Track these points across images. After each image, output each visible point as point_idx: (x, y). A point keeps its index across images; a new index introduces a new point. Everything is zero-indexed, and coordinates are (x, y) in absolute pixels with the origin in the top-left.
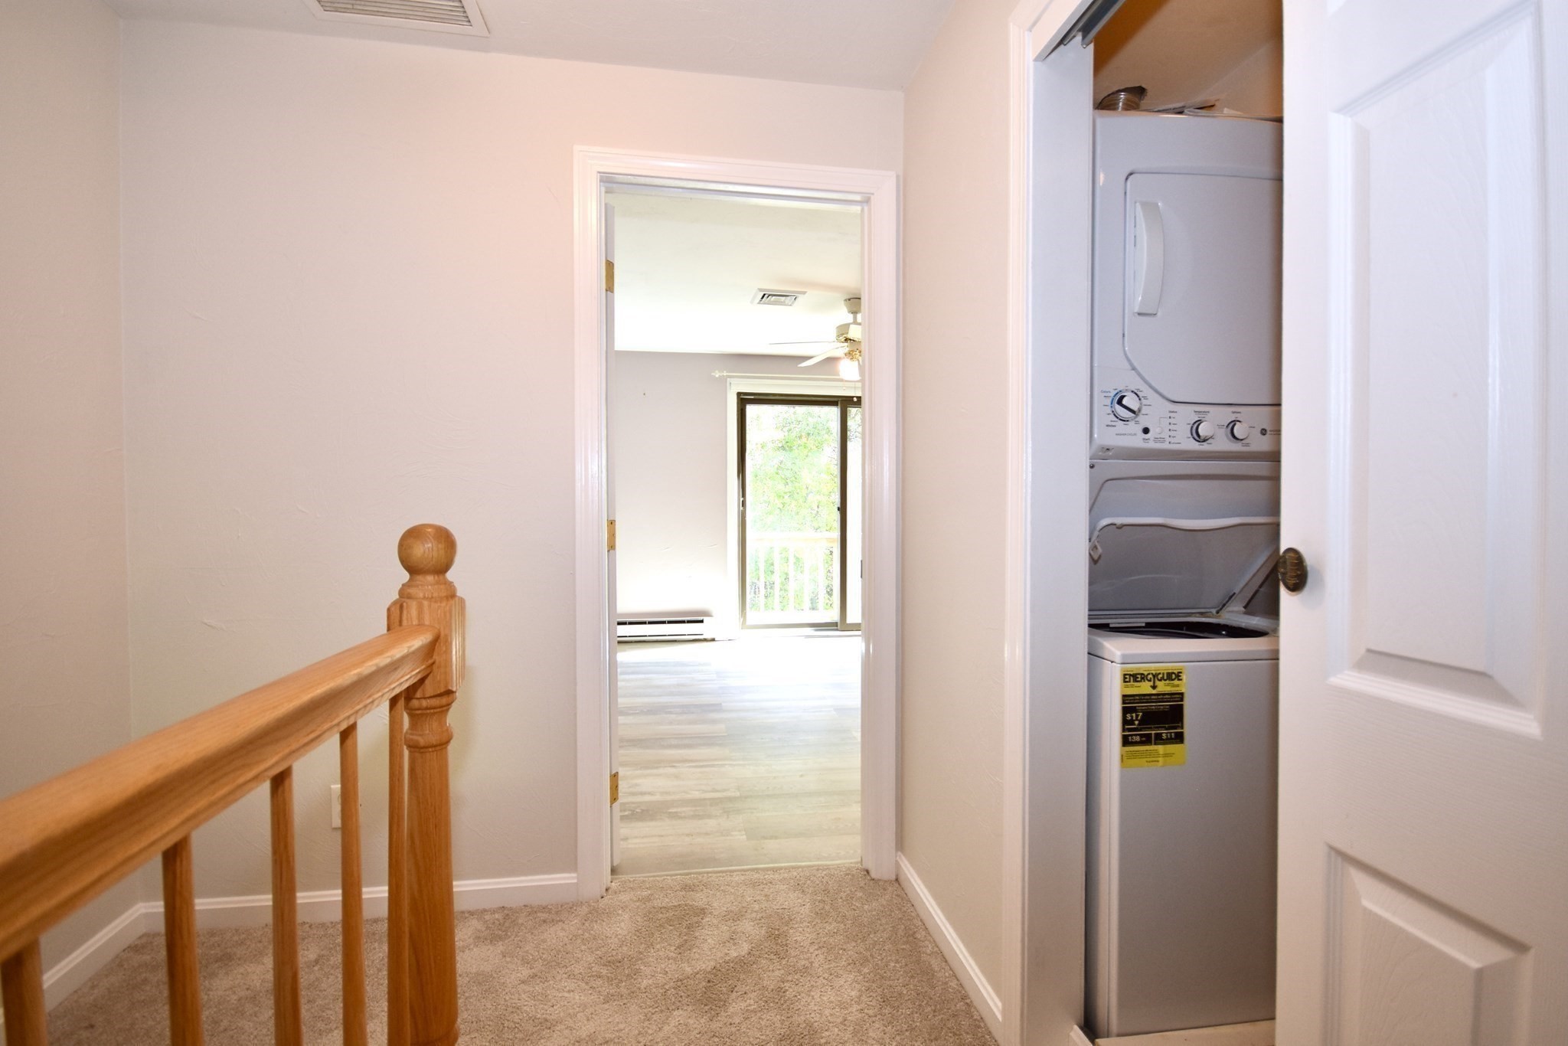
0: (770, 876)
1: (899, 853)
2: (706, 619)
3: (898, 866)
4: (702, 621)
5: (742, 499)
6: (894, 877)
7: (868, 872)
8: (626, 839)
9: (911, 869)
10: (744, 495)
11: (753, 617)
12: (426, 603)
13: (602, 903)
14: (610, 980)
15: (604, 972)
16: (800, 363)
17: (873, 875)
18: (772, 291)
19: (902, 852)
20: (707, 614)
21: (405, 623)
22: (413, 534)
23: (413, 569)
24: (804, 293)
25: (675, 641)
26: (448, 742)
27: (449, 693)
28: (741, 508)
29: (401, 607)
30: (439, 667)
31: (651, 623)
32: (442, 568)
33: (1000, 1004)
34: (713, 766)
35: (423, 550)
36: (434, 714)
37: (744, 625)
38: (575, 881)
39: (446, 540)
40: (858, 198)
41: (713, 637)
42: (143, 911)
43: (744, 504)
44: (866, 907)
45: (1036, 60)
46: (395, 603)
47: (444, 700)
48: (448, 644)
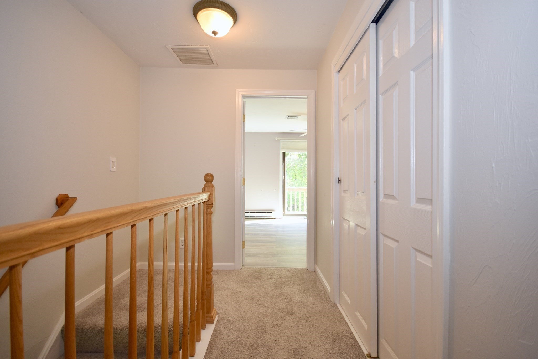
0: (282, 269)
1: (315, 265)
2: (272, 212)
3: (315, 268)
4: (271, 213)
5: (284, 176)
6: (314, 271)
7: (307, 269)
8: (246, 260)
9: (319, 270)
10: (284, 175)
11: (287, 213)
12: (209, 187)
13: (240, 271)
14: (242, 283)
15: (240, 281)
16: (300, 135)
17: (309, 270)
18: (290, 115)
19: (316, 264)
20: (273, 211)
21: (205, 191)
22: (207, 175)
23: (206, 181)
24: (300, 116)
25: (263, 218)
26: (212, 214)
27: (212, 204)
28: (284, 179)
29: (205, 188)
30: (211, 199)
31: (256, 213)
32: (211, 181)
33: (330, 289)
34: (271, 247)
35: (208, 178)
36: (209, 208)
37: (284, 215)
38: (234, 265)
39: (212, 176)
40: (306, 97)
41: (275, 217)
42: (140, 264)
43: (284, 178)
44: (305, 275)
45: (336, 73)
46: (204, 187)
47: (211, 206)
48: (212, 195)
